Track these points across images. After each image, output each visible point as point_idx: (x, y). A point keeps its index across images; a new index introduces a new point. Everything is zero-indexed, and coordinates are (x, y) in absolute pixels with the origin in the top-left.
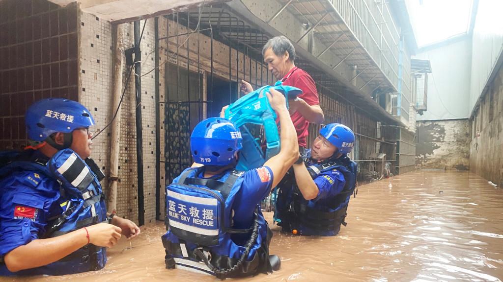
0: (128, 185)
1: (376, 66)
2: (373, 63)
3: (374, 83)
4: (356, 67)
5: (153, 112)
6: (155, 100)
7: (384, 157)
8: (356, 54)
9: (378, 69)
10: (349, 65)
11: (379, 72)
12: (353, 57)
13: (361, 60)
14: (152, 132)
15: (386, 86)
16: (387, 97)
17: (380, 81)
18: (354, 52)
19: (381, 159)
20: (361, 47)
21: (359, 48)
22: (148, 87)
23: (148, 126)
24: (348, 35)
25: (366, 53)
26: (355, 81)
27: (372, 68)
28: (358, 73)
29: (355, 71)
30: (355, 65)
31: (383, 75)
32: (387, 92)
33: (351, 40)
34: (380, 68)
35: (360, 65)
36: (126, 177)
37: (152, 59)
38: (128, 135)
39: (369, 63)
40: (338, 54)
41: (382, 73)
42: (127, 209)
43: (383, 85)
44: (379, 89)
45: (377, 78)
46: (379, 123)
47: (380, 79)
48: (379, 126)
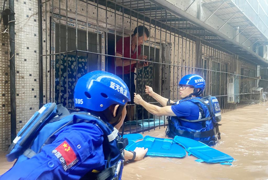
0: (5, 125)
1: (254, 26)
2: (251, 24)
3: (254, 39)
4: (238, 27)
5: (36, 63)
6: (38, 54)
7: (262, 90)
8: (237, 18)
9: (256, 28)
10: (233, 27)
11: (257, 30)
12: (235, 21)
13: (242, 22)
14: (35, 80)
15: (263, 40)
16: (264, 48)
17: (259, 37)
18: (235, 16)
19: (259, 92)
20: (240, 11)
21: (239, 13)
22: (30, 43)
23: (30, 75)
24: (228, 3)
25: (245, 16)
26: (238, 38)
27: (251, 27)
28: (240, 32)
29: (238, 31)
30: (238, 26)
31: (261, 32)
32: (264, 45)
33: (231, 7)
34: (257, 27)
35: (242, 26)
36: (4, 119)
37: (35, 20)
38: (5, 84)
39: (248, 24)
40: (223, 19)
41: (259, 31)
42: (5, 145)
43: (261, 40)
44: (258, 43)
45: (256, 35)
46: (258, 66)
47: (258, 36)
48: (258, 69)
